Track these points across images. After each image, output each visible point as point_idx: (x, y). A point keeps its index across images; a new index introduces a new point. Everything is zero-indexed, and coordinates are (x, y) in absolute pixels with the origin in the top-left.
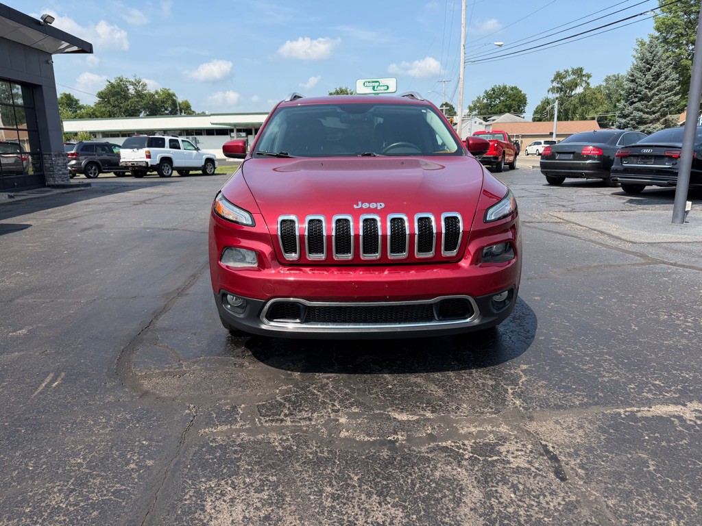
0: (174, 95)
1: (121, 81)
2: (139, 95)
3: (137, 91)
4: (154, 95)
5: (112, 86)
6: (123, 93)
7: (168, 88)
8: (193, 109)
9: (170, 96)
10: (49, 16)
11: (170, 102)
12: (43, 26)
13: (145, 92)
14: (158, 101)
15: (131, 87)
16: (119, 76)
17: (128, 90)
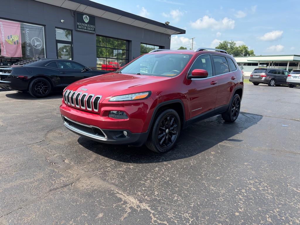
0: (247, 48)
1: (225, 42)
2: (232, 48)
3: (231, 47)
4: (238, 48)
5: (221, 45)
6: (225, 48)
7: (245, 45)
8: (254, 54)
9: (245, 48)
10: (167, 22)
11: (244, 51)
12: (166, 26)
13: (234, 47)
14: (239, 50)
15: (229, 45)
16: (225, 40)
17: (228, 46)
